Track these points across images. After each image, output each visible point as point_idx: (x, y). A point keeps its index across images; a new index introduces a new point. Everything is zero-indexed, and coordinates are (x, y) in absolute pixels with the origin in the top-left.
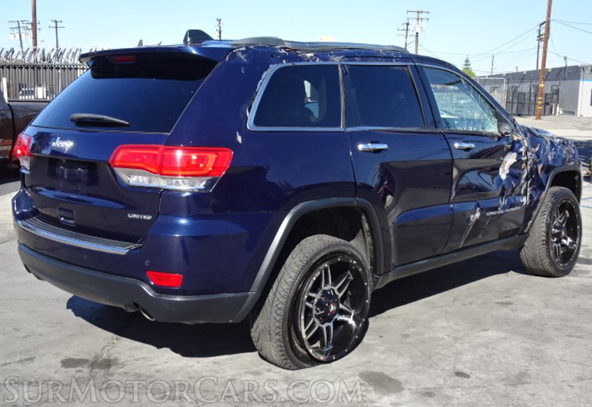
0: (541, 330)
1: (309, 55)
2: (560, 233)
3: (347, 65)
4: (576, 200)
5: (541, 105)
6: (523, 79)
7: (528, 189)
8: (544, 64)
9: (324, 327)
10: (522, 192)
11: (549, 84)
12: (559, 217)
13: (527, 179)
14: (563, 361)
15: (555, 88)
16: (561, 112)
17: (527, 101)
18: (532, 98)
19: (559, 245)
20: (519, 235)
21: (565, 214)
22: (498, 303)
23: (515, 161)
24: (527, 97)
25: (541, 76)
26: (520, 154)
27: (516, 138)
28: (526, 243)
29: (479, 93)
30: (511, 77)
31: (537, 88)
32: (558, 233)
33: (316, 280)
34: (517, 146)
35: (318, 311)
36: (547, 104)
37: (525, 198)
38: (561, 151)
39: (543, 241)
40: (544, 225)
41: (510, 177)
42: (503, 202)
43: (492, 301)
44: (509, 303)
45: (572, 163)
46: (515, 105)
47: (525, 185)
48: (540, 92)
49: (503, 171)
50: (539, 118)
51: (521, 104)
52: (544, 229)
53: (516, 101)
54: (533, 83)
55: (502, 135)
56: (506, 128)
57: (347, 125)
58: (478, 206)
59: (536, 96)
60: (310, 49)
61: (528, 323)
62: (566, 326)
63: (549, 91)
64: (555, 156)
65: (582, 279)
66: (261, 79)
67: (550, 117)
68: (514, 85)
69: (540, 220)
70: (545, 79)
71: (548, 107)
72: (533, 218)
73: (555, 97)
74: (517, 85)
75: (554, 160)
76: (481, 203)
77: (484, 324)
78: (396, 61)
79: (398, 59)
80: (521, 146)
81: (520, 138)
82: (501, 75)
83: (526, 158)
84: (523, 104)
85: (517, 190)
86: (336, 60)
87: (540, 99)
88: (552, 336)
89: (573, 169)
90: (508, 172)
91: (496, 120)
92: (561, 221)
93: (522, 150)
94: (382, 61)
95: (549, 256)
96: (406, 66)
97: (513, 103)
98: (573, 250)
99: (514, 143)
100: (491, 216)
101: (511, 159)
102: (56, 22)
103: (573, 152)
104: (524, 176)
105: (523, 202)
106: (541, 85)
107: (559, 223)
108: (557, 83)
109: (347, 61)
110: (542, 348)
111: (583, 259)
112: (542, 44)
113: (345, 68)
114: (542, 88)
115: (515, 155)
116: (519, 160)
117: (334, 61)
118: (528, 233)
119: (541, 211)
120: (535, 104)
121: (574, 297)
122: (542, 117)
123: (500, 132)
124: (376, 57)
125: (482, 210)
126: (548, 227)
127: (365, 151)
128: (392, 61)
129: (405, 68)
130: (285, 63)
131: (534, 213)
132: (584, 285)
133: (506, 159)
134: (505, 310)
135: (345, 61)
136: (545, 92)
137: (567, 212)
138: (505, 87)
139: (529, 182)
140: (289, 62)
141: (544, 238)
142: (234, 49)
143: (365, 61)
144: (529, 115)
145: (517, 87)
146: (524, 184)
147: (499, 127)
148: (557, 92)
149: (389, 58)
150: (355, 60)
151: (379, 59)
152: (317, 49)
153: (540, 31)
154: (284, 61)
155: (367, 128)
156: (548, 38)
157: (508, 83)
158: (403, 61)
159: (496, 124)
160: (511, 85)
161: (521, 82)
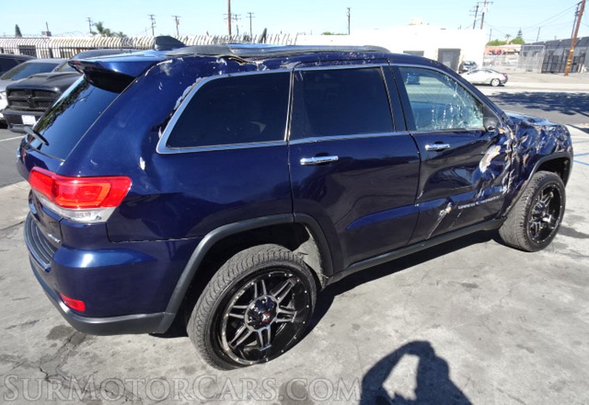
0: (492, 332)
1: (258, 63)
2: (541, 214)
3: (302, 72)
4: (562, 183)
5: (569, 65)
6: (559, 45)
7: (510, 179)
8: (576, 35)
9: (260, 331)
10: (503, 182)
11: (578, 49)
12: (543, 197)
13: (510, 169)
14: (500, 391)
15: (583, 52)
16: (585, 70)
17: (559, 62)
18: (564, 60)
19: (539, 223)
20: (497, 218)
21: (549, 195)
22: (463, 285)
23: (499, 153)
24: (560, 58)
25: (572, 43)
26: (504, 147)
27: (501, 132)
28: (505, 223)
29: (465, 89)
30: (548, 45)
31: (568, 52)
32: (538, 214)
33: (239, 299)
34: (502, 140)
35: (250, 320)
36: (574, 64)
37: (505, 188)
38: (552, 139)
39: (521, 223)
40: (524, 209)
41: (490, 169)
42: (481, 194)
43: (459, 281)
44: (474, 286)
45: (562, 150)
46: (550, 65)
47: (507, 175)
48: (570, 56)
49: (484, 164)
50: (567, 75)
51: (554, 64)
52: (523, 213)
53: (550, 61)
54: (566, 49)
55: (486, 130)
56: (491, 123)
57: (292, 138)
58: (450, 200)
59: (567, 58)
60: (264, 55)
61: (484, 319)
62: (521, 328)
63: (577, 55)
64: (543, 145)
65: (557, 255)
66: (181, 95)
67: (577, 74)
68: (551, 50)
69: (520, 204)
70: (575, 46)
71: (575, 67)
72: (512, 204)
73: (582, 59)
74: (553, 50)
75: (542, 150)
76: (453, 198)
77: (439, 315)
78: (367, 63)
79: (370, 60)
80: (506, 140)
81: (506, 131)
82: (542, 43)
83: (510, 150)
84: (556, 64)
85: (497, 181)
86: (289, 67)
87: (569, 61)
88: (501, 345)
89: (563, 156)
90: (489, 164)
91: (482, 115)
92: (544, 202)
93: (507, 143)
94: (348, 64)
95: (526, 236)
96: (379, 67)
97: (548, 63)
98: (551, 230)
99: (499, 136)
100: (464, 209)
101: (494, 152)
102: (250, 13)
103: (565, 139)
104: (506, 168)
105: (502, 192)
106: (572, 51)
107: (542, 204)
108: (585, 48)
109: (304, 67)
110: (484, 364)
111: (564, 228)
112: (577, 18)
113: (299, 75)
114: (572, 53)
115: (498, 148)
116: (502, 153)
117: (286, 68)
118: (506, 216)
119: (523, 196)
120: (565, 64)
121: (542, 282)
122: (569, 74)
123: (484, 126)
124: (342, 60)
125: (453, 205)
126: (528, 210)
127: (308, 165)
128: (361, 63)
129: (378, 69)
130: (221, 75)
131: (514, 200)
132: (556, 266)
133: (488, 152)
134: (467, 296)
135: (301, 67)
136: (574, 55)
137: (552, 193)
138: (543, 51)
139: (512, 172)
140: (226, 73)
141: (523, 221)
142: (158, 62)
143: (329, 65)
144: (559, 72)
145: (553, 52)
146: (505, 175)
147: (484, 121)
148: (584, 55)
149: (359, 60)
150: (314, 65)
151: (346, 62)
152: (273, 54)
153: (578, 8)
154: (220, 73)
155: (315, 139)
156: (582, 14)
157: (546, 48)
158: (375, 63)
159: (482, 119)
160: (548, 50)
161: (557, 48)
